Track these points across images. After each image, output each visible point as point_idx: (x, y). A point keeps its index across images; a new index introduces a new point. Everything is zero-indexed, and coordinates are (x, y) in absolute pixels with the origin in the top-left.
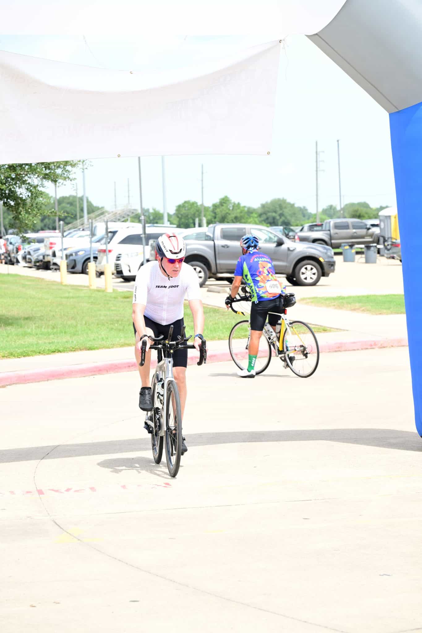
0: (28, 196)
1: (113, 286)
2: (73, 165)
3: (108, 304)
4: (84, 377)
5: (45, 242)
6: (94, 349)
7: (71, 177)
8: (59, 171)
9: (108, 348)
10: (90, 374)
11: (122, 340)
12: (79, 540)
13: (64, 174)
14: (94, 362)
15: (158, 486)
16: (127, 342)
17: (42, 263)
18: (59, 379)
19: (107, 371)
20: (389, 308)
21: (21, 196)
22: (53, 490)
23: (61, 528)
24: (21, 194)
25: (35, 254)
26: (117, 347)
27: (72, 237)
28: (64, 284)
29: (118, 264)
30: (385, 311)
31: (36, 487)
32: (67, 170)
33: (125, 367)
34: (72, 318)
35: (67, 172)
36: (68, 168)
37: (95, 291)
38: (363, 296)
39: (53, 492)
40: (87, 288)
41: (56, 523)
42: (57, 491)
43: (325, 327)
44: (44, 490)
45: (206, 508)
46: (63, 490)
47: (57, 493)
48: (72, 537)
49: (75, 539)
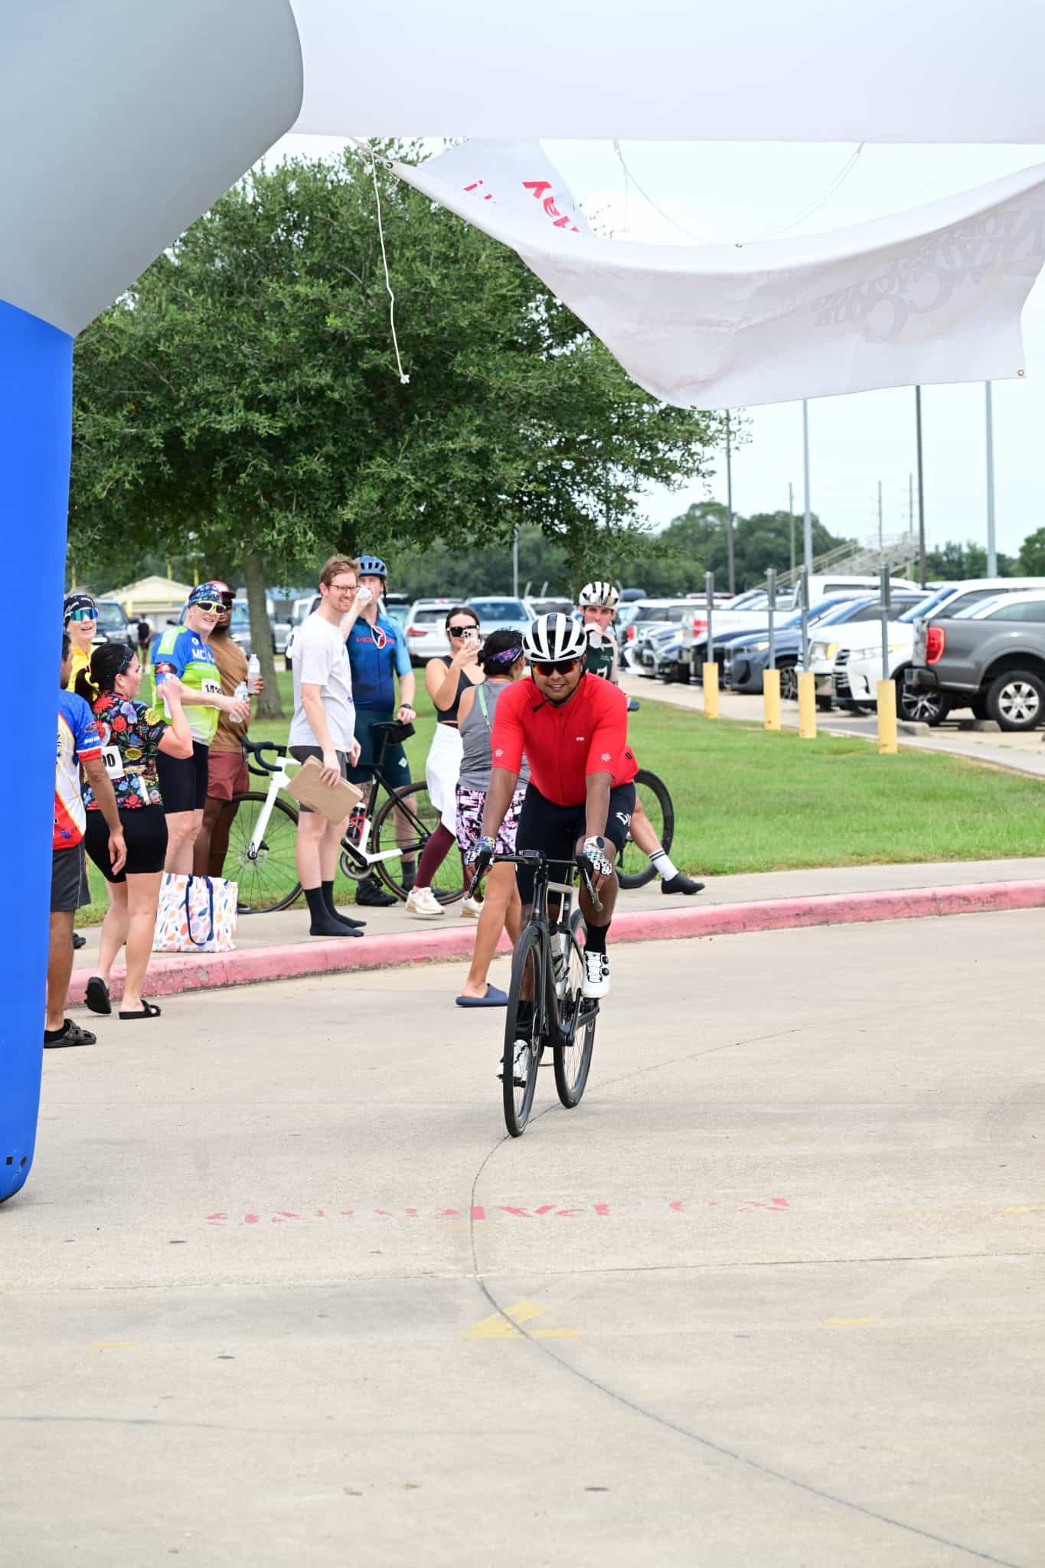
0: (601, 511)
1: (818, 725)
2: (705, 443)
3: (793, 765)
4: (690, 937)
5: (684, 619)
6: (726, 873)
7: (703, 467)
8: (676, 455)
9: (760, 871)
10: (703, 931)
12: (523, 1332)
13: (687, 460)
15: (758, 1205)
16: (806, 857)
17: (676, 667)
18: (629, 941)
19: (744, 925)
21: (584, 512)
22: (508, 1209)
23: (493, 1303)
24: (584, 507)
25: (662, 646)
26: (779, 869)
27: (748, 609)
28: (711, 717)
29: (840, 674)
31: (472, 1201)
32: (695, 453)
33: (788, 916)
34: (703, 799)
35: (695, 457)
36: (696, 447)
37: (777, 734)
39: (506, 1213)
40: (760, 729)
41: (483, 1290)
42: (516, 1211)
44: (486, 1208)
45: (848, 1264)
46: (531, 1210)
47: (515, 1217)
48: (510, 1326)
49: (516, 1331)
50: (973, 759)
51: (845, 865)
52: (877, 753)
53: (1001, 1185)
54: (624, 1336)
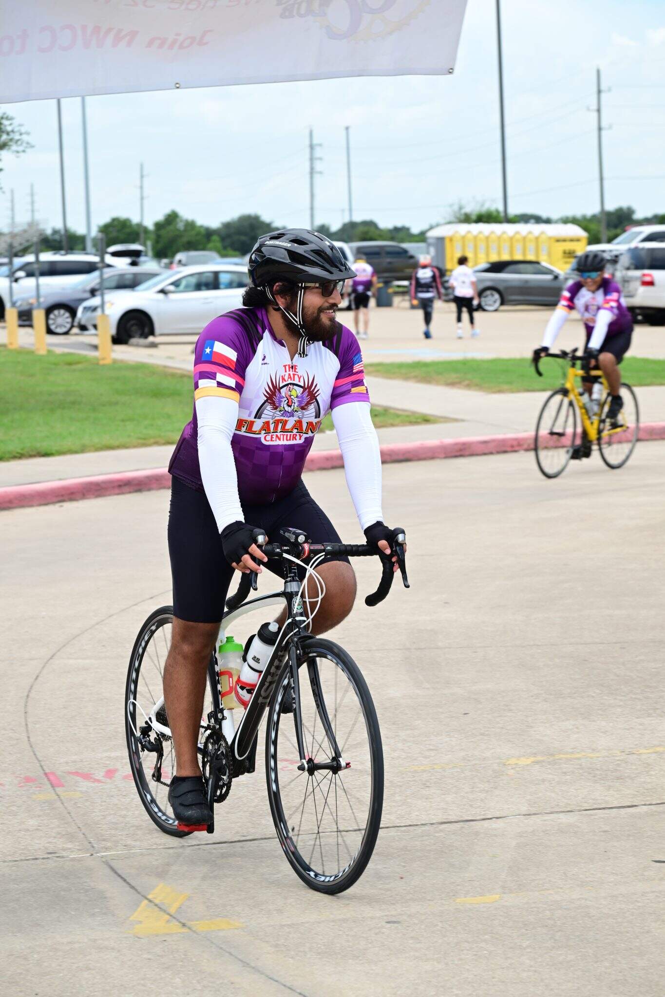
1: (47, 344)
9: (76, 452)
11: (96, 440)
12: (184, 925)
14: (60, 479)
16: (106, 440)
20: (511, 383)
22: (77, 774)
23: (133, 887)
26: (90, 451)
30: (505, 387)
31: (41, 766)
37: (17, 352)
38: (457, 362)
39: (80, 779)
40: (5, 348)
41: (116, 873)
42: (87, 777)
43: (426, 415)
44: (59, 773)
45: (424, 828)
46: (100, 774)
47: (93, 785)
48: (167, 917)
49: (177, 923)
50: (165, 367)
51: (135, 447)
52: (98, 364)
53: (482, 734)
54: (282, 926)
